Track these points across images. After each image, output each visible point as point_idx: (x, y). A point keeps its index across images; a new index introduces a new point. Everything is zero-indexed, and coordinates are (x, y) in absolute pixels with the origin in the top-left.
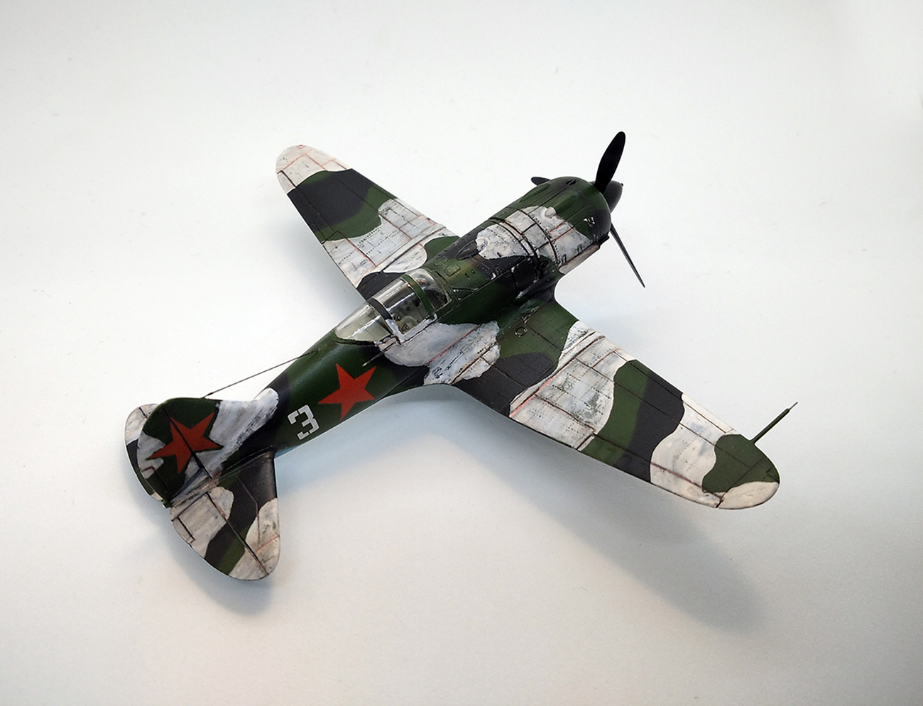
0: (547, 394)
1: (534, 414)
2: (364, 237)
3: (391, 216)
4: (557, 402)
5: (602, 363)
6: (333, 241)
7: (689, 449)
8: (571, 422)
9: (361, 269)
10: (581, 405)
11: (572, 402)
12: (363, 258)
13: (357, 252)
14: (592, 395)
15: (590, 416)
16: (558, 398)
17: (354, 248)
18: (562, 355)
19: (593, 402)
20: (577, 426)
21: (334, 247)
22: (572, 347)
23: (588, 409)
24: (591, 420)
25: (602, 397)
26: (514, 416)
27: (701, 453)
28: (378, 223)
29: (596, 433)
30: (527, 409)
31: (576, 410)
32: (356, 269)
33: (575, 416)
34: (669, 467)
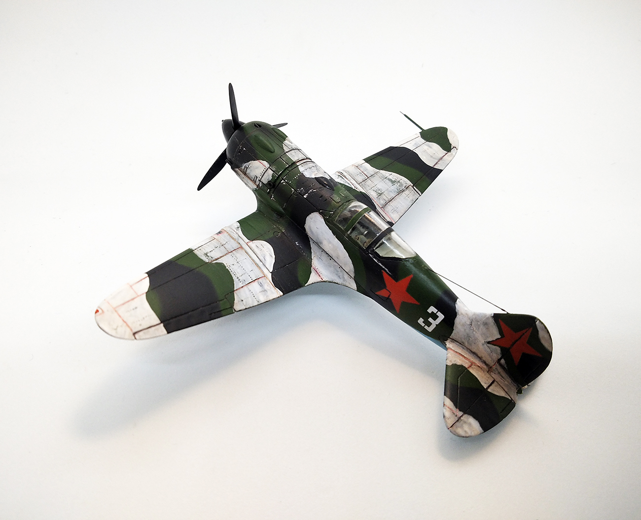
0: (383, 202)
1: (394, 211)
2: (234, 278)
3: (215, 254)
4: (389, 198)
5: (365, 173)
6: (235, 301)
7: (427, 151)
8: (403, 194)
9: (266, 287)
10: (395, 187)
11: (391, 191)
12: (256, 283)
13: (250, 286)
14: (387, 181)
15: (401, 185)
16: (387, 196)
17: (245, 288)
18: (355, 189)
19: (393, 182)
20: (407, 192)
21: (241, 302)
22: (350, 183)
23: (397, 185)
24: (405, 185)
25: (391, 177)
26: (394, 221)
27: (431, 147)
28: (222, 266)
29: (412, 185)
30: (390, 214)
31: (397, 190)
32: (266, 290)
33: (400, 192)
34: (437, 161)
